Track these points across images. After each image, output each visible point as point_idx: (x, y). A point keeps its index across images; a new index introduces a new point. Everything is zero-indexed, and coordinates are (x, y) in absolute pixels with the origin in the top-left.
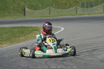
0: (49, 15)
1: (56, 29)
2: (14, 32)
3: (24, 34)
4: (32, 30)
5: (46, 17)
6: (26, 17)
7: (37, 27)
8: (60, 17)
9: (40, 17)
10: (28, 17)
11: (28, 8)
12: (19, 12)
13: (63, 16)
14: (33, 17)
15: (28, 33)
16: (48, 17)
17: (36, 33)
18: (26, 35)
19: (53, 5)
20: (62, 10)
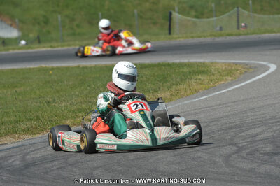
0: (235, 31)
1: (255, 67)
2: (142, 77)
3: (169, 84)
4: (190, 72)
5: (229, 35)
6: (175, 36)
7: (204, 64)
8: (267, 36)
9: (211, 35)
10: (180, 36)
11: (179, 13)
12: (155, 24)
13: (275, 32)
14: (192, 37)
15: (178, 80)
16: (232, 35)
17: (200, 79)
18: (174, 84)
19: (249, 4)
20: (271, 16)
